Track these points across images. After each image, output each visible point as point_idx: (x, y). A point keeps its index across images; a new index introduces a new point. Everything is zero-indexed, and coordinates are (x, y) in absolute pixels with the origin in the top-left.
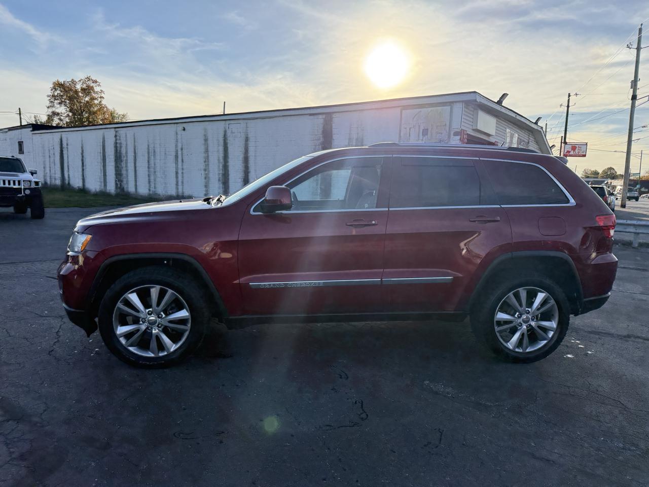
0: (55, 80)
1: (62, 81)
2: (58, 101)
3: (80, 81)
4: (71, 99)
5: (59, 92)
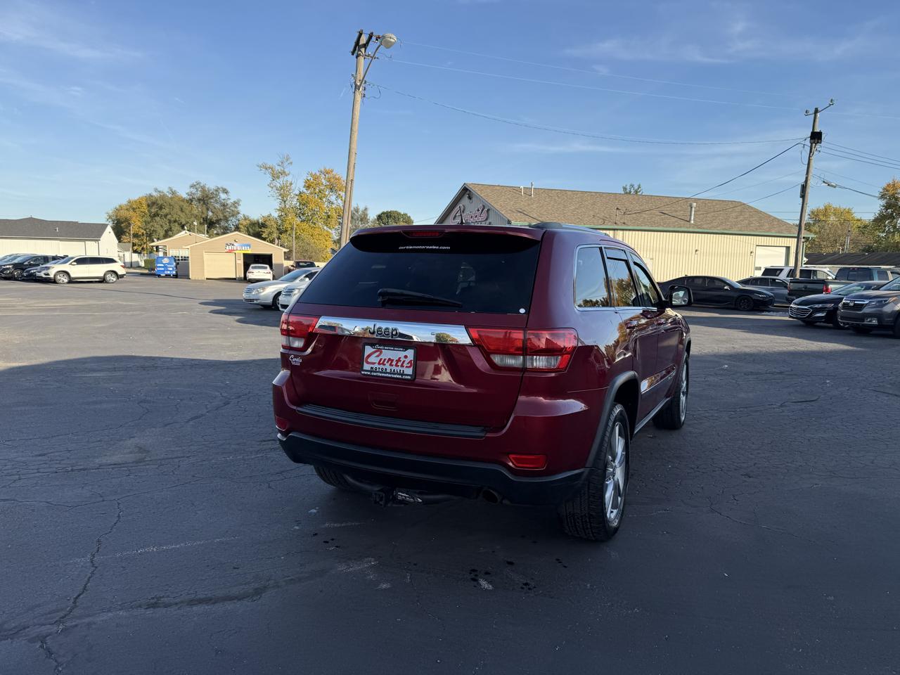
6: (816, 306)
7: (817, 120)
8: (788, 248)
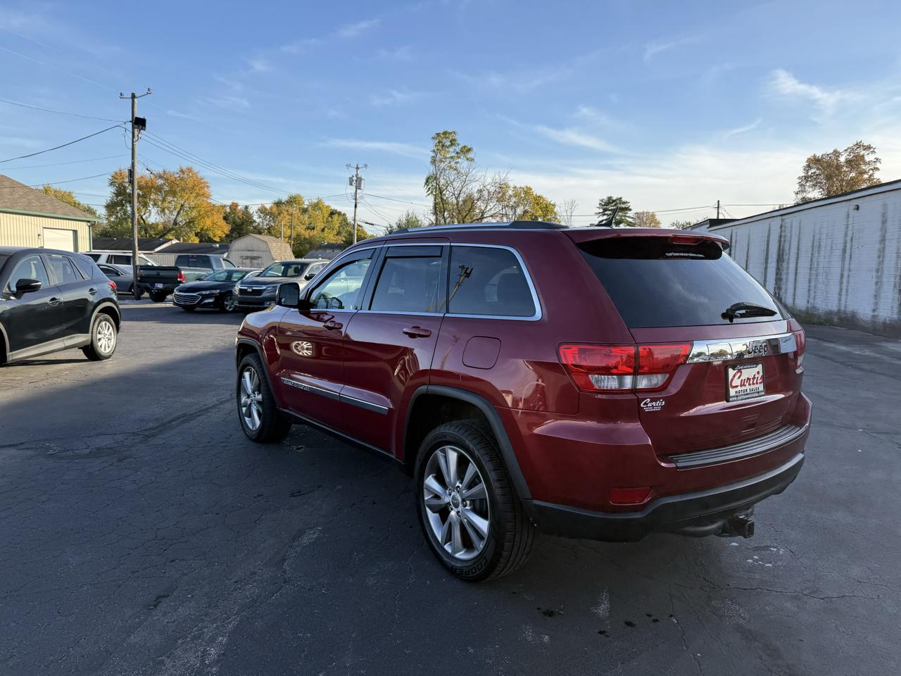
0: (810, 155)
1: (819, 155)
2: (811, 183)
3: (846, 150)
4: (829, 178)
5: (813, 171)
6: (204, 293)
7: (136, 106)
8: (75, 232)
